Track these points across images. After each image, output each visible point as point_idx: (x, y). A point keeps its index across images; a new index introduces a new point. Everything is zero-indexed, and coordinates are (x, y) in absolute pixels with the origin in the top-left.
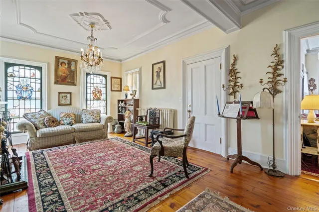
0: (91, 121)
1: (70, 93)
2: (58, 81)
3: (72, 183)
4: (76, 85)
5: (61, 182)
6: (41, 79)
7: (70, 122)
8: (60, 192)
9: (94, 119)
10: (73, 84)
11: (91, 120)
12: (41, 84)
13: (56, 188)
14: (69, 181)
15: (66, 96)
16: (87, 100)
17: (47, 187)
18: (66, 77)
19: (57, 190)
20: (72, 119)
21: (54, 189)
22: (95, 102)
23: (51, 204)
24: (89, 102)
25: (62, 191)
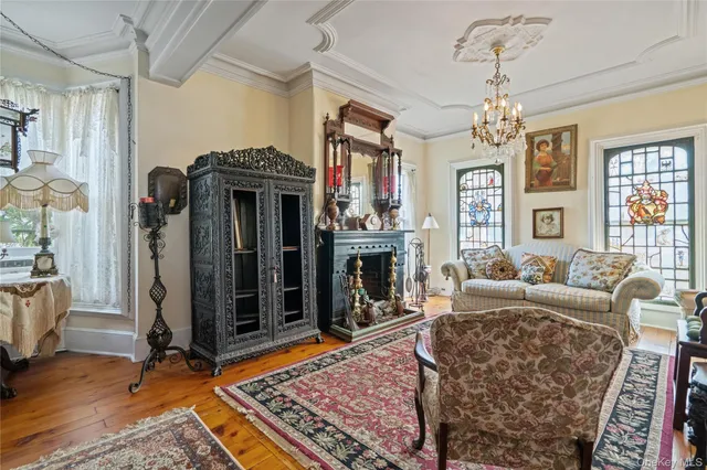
0: (585, 284)
1: (560, 209)
2: (532, 185)
4: (574, 188)
6: (503, 187)
7: (531, 277)
9: (595, 278)
10: (567, 185)
11: (585, 281)
12: (503, 195)
15: (551, 218)
16: (607, 225)
18: (549, 174)
20: (538, 270)
22: (640, 230)
24: (613, 231)
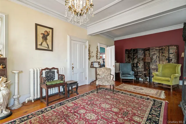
3: (139, 112)
5: (143, 118)
8: (149, 113)
13: (149, 116)
14: (139, 114)
17: (154, 121)
19: (150, 114)
21: (151, 116)
23: (156, 111)
25: (148, 112)
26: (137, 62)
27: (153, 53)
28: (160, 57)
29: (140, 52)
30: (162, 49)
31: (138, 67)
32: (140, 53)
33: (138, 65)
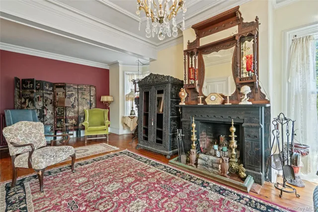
26: (43, 107)
27: (70, 93)
28: (80, 99)
29: (47, 88)
30: (81, 89)
31: (45, 117)
32: (47, 90)
33: (45, 114)
